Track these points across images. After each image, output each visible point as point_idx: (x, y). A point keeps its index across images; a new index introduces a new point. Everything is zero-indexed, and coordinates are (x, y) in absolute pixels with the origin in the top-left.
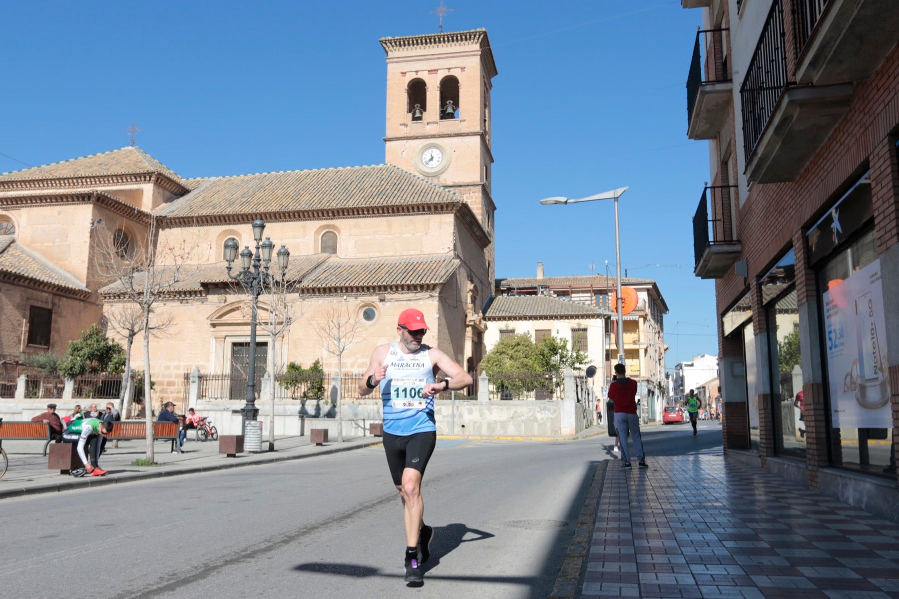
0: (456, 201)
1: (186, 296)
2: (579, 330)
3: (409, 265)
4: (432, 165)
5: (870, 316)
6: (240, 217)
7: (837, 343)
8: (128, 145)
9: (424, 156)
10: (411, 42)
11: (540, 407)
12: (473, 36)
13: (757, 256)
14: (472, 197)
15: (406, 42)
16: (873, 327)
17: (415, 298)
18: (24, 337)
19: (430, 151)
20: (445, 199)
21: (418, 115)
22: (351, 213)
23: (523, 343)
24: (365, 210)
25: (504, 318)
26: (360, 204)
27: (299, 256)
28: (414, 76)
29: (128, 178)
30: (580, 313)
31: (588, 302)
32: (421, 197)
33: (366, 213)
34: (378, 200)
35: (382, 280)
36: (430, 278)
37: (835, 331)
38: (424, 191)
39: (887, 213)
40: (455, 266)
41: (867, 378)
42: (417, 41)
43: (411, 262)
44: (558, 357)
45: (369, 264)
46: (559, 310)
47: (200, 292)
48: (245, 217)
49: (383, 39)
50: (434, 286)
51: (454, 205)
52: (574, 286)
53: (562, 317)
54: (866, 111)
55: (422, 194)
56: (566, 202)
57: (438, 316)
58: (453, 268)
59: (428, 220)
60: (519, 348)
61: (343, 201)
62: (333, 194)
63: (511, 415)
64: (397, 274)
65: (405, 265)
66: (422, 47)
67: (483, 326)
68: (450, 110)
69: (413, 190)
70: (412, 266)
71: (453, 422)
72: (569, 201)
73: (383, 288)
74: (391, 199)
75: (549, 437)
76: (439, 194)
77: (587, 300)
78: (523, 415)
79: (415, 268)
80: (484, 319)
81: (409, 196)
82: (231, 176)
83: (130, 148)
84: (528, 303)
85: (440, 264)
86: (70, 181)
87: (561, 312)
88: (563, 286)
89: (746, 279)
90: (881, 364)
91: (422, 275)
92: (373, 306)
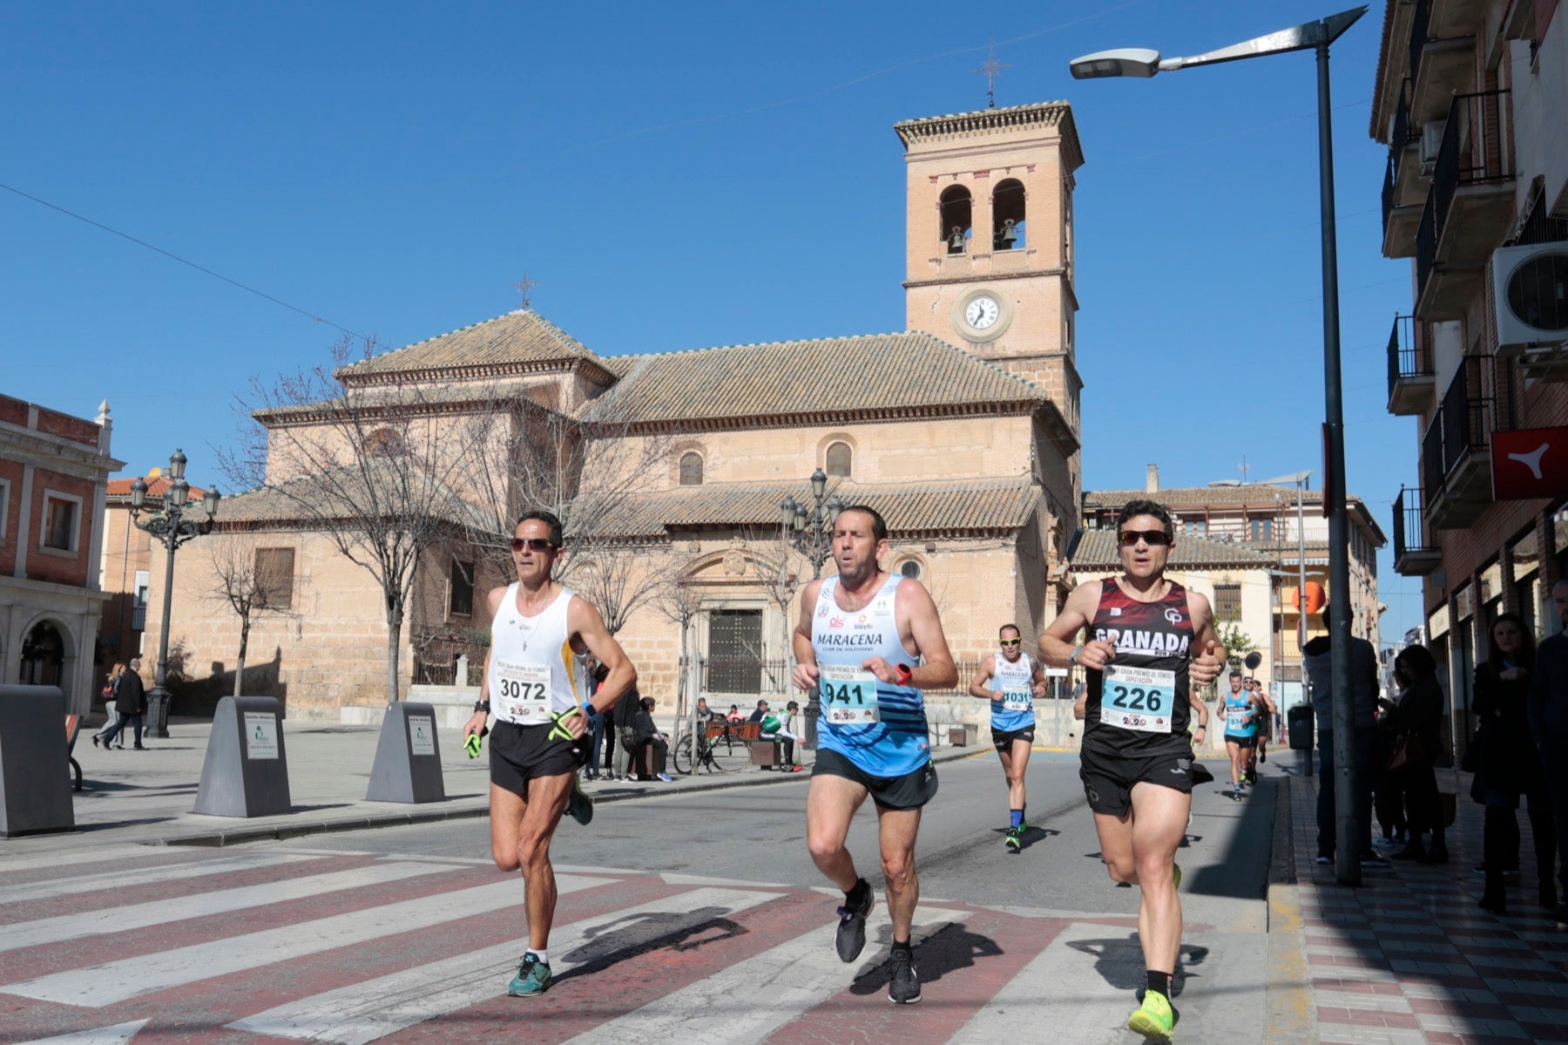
0: (1035, 398)
1: (642, 542)
2: (1227, 588)
3: (966, 495)
4: (982, 324)
6: (705, 423)
8: (518, 308)
9: (969, 310)
10: (945, 128)
12: (1047, 115)
14: (1047, 376)
15: (938, 128)
17: (980, 548)
18: (447, 603)
19: (978, 301)
20: (1018, 394)
21: (957, 244)
22: (873, 416)
24: (895, 411)
25: (1101, 568)
26: (887, 402)
27: (795, 480)
28: (950, 182)
29: (539, 366)
30: (1230, 560)
31: (1239, 533)
32: (979, 391)
33: (895, 415)
34: (914, 395)
35: (930, 522)
36: (1002, 518)
38: (983, 380)
40: (1035, 496)
42: (955, 126)
43: (968, 490)
45: (903, 493)
46: (1193, 555)
47: (663, 537)
48: (712, 423)
49: (900, 124)
50: (1010, 531)
51: (1031, 404)
52: (1214, 506)
53: (1198, 567)
55: (981, 386)
57: (1015, 574)
58: (1032, 500)
59: (992, 426)
61: (859, 397)
62: (841, 386)
64: (950, 511)
65: (958, 497)
66: (964, 134)
67: (1070, 582)
68: (1009, 236)
69: (965, 377)
70: (971, 498)
71: (1057, 729)
73: (932, 533)
74: (933, 395)
76: (1007, 386)
77: (1236, 530)
79: (976, 501)
80: (1070, 569)
81: (961, 388)
82: (674, 352)
83: (522, 312)
85: (1013, 494)
87: (1196, 558)
88: (1196, 504)
91: (990, 513)
92: (917, 558)
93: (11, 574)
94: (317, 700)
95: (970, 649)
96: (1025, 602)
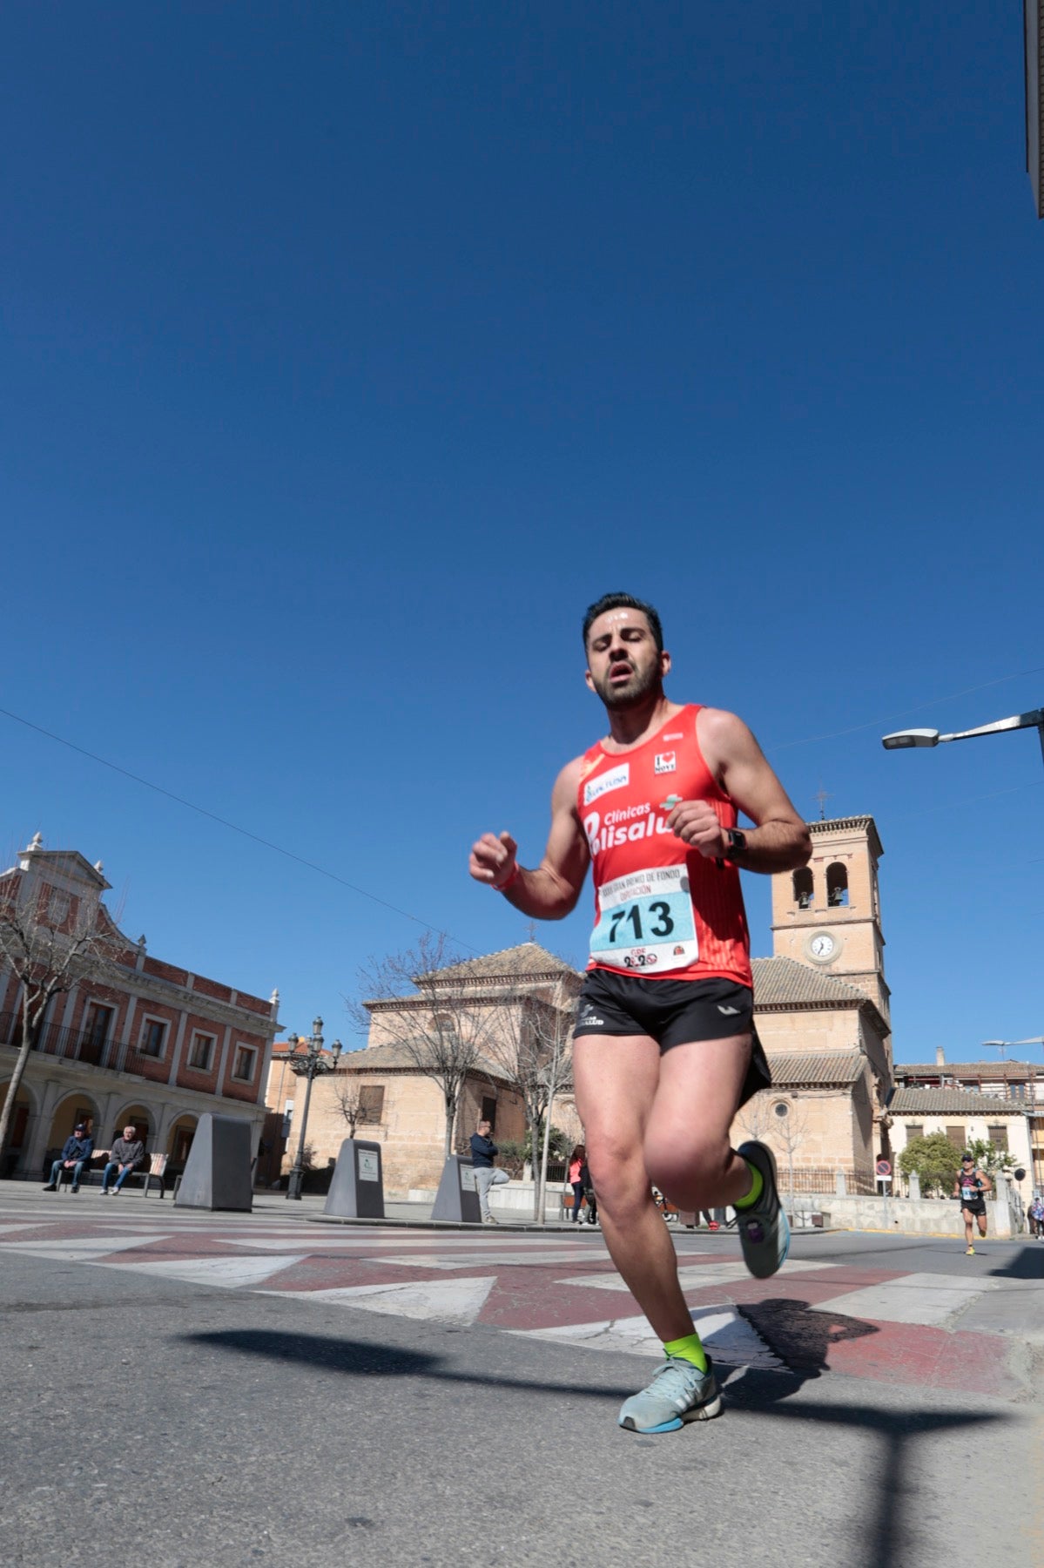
0: (859, 998)
2: (997, 1128)
3: (816, 1061)
4: (824, 954)
8: (527, 941)
9: (814, 944)
12: (858, 823)
14: (867, 986)
17: (828, 1096)
19: (820, 939)
21: (805, 903)
25: (910, 1113)
30: (997, 1109)
31: (1002, 1094)
35: (793, 1077)
36: (841, 1076)
40: (862, 1063)
43: (817, 1058)
44: (985, 1159)
50: (847, 1085)
51: (858, 1002)
52: (983, 1075)
53: (976, 1113)
57: (851, 1114)
58: (861, 1065)
60: (936, 1146)
64: (806, 1071)
67: (888, 1122)
68: (838, 897)
71: (886, 1218)
73: (797, 1085)
77: (1000, 1091)
80: (889, 1113)
81: (812, 992)
83: (530, 944)
84: (935, 1097)
85: (848, 1061)
86: (489, 979)
87: (974, 1106)
88: (972, 1074)
91: (833, 1073)
92: (785, 1102)
93: (213, 1092)
94: (394, 1185)
96: (859, 1133)
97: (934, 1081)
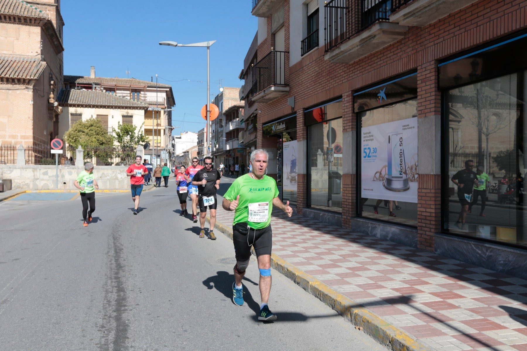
0: (43, 17)
2: (128, 116)
3: (4, 62)
5: (400, 146)
7: (370, 155)
11: (120, 171)
13: (305, 97)
16: (402, 151)
17: (13, 88)
20: (33, 14)
23: (95, 125)
25: (74, 105)
30: (128, 105)
32: (11, 9)
36: (25, 74)
37: (369, 148)
38: (13, 5)
39: (427, 99)
40: (43, 66)
41: (393, 176)
43: (6, 59)
44: (129, 137)
46: (114, 102)
50: (30, 81)
51: (41, 20)
52: (118, 85)
53: (115, 107)
54: (418, 42)
55: (12, 7)
56: (177, 45)
57: (32, 103)
58: (42, 68)
59: (19, 29)
60: (93, 127)
63: (100, 176)
67: (59, 111)
70: (7, 63)
71: (57, 181)
72: (178, 45)
75: (126, 189)
76: (27, 10)
77: (127, 96)
78: (108, 176)
79: (10, 65)
84: (90, 96)
85: (31, 64)
87: (115, 103)
88: (112, 84)
89: (293, 109)
90: (406, 170)
91: (18, 71)
95: (7, 139)
97: (88, 86)
